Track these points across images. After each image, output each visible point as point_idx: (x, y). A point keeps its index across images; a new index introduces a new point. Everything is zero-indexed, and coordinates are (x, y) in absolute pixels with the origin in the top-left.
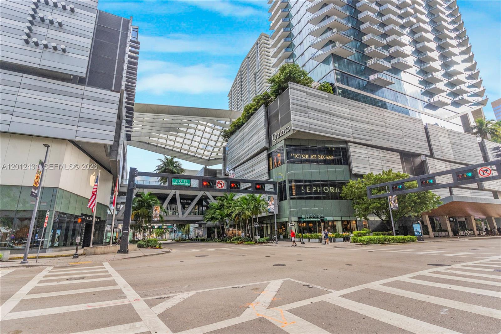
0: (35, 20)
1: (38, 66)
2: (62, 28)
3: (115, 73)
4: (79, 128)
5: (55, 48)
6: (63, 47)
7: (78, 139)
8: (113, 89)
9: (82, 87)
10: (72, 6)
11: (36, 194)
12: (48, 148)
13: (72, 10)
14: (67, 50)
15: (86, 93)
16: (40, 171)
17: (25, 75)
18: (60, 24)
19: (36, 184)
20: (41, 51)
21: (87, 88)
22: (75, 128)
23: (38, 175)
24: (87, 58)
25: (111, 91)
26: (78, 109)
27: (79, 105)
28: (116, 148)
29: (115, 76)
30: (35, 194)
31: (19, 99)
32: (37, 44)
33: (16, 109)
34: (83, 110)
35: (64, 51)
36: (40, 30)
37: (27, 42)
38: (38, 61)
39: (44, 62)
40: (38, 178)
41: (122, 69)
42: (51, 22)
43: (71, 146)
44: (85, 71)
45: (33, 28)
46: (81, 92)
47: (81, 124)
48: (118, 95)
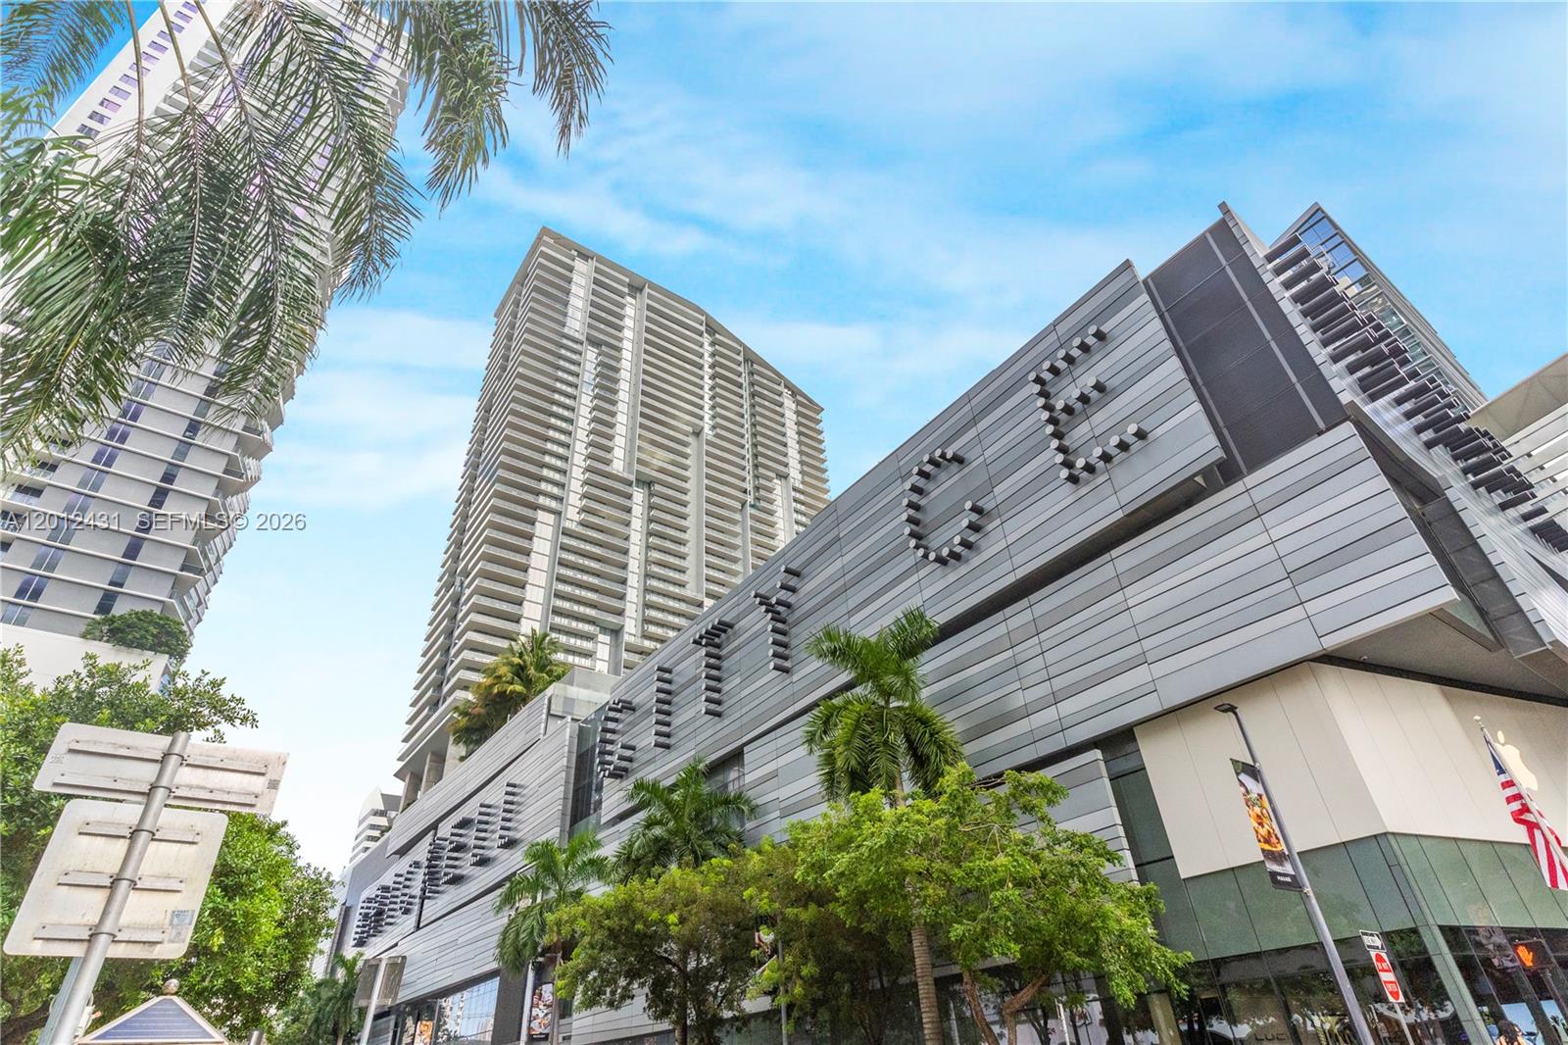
0: (1061, 423)
1: (1120, 515)
2: (1108, 389)
3: (1294, 379)
4: (1311, 607)
5: (1123, 446)
6: (1132, 428)
7: (1331, 642)
8: (1322, 425)
9: (1238, 487)
10: (1092, 329)
11: (1293, 877)
12: (1236, 714)
13: (1100, 336)
14: (1145, 427)
15: (1258, 495)
16: (1254, 796)
17: (1114, 553)
18: (1099, 387)
19: (1267, 841)
20: (1106, 477)
21: (1250, 480)
22: (1298, 613)
23: (1257, 809)
24: (1197, 406)
25: (1320, 433)
26: (1269, 554)
27: (1264, 539)
28: (1504, 605)
29: (1298, 387)
30: (1288, 879)
31: (1138, 614)
32: (1090, 468)
33: (1147, 644)
34: (1283, 547)
35: (1141, 435)
36: (1079, 433)
37: (1073, 479)
38: (1112, 503)
39: (1126, 496)
40: (1266, 821)
41: (1302, 348)
42: (1084, 399)
43: (1331, 675)
44: (1212, 441)
45: (1066, 442)
46: (1244, 502)
47: (1305, 591)
48: (1348, 428)
